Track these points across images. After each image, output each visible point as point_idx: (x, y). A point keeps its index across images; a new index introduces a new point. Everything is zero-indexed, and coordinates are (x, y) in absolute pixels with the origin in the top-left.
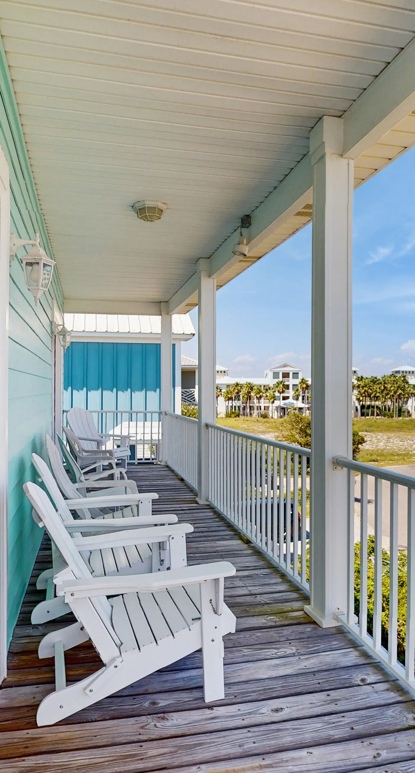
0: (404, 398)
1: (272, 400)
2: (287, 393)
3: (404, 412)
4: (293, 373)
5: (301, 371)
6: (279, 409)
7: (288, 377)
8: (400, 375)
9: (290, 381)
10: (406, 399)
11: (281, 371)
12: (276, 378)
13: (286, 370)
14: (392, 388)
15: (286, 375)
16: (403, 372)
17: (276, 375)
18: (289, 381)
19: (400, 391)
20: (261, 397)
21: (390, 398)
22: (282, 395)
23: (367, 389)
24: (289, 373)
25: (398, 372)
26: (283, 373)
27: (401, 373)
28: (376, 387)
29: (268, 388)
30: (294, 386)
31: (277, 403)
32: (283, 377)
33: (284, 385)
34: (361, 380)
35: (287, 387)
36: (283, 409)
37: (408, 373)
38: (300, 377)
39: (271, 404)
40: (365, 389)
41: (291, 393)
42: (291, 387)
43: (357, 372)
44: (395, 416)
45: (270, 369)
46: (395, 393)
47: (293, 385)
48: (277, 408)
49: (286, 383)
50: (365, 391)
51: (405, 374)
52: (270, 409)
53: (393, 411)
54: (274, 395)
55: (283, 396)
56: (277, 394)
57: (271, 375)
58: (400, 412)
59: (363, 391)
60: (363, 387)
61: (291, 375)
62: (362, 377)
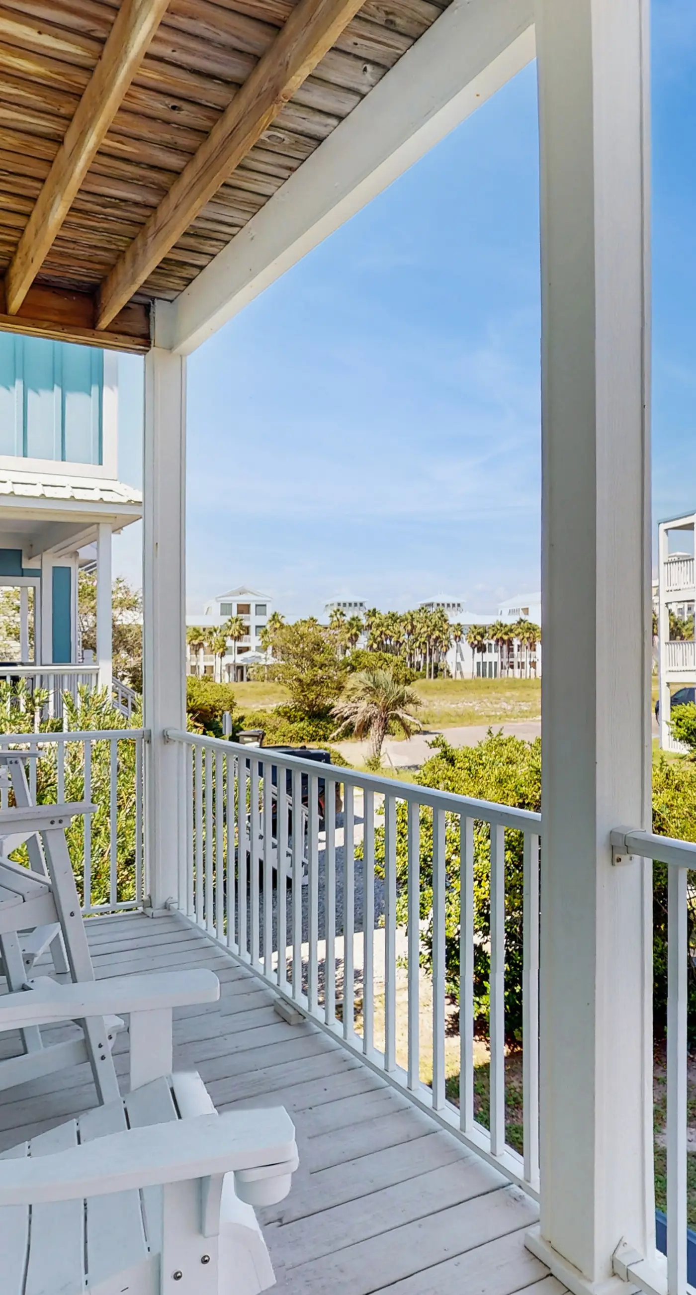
0: (442, 647)
1: (221, 650)
2: (246, 641)
3: (442, 670)
4: (257, 606)
5: (270, 601)
6: (232, 668)
7: (248, 612)
8: (434, 610)
9: (251, 618)
10: (444, 649)
11: (235, 601)
12: (226, 614)
13: (243, 599)
14: (425, 629)
15: (244, 609)
16: (438, 605)
17: (225, 609)
18: (249, 619)
19: (437, 633)
20: (200, 645)
21: (419, 647)
22: (239, 644)
23: (384, 629)
24: (249, 606)
25: (431, 605)
26: (238, 605)
27: (435, 605)
28: (397, 627)
29: (212, 630)
30: (258, 629)
31: (229, 659)
32: (239, 612)
33: (241, 625)
34: (374, 615)
35: (247, 630)
36: (240, 668)
37: (446, 606)
38: (270, 612)
39: (218, 659)
40: (380, 629)
41: (253, 641)
42: (253, 630)
43: (365, 605)
44: (427, 676)
45: (216, 599)
46: (429, 637)
47: (257, 627)
48: (228, 667)
49: (245, 623)
50: (382, 632)
51: (441, 608)
52: (217, 670)
53: (425, 670)
54: (224, 641)
55: (238, 647)
56: (230, 642)
57: (216, 608)
58: (437, 671)
59: (379, 632)
60: (378, 626)
61: (253, 609)
62: (374, 610)
